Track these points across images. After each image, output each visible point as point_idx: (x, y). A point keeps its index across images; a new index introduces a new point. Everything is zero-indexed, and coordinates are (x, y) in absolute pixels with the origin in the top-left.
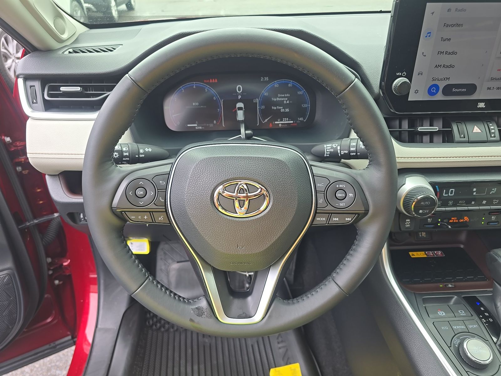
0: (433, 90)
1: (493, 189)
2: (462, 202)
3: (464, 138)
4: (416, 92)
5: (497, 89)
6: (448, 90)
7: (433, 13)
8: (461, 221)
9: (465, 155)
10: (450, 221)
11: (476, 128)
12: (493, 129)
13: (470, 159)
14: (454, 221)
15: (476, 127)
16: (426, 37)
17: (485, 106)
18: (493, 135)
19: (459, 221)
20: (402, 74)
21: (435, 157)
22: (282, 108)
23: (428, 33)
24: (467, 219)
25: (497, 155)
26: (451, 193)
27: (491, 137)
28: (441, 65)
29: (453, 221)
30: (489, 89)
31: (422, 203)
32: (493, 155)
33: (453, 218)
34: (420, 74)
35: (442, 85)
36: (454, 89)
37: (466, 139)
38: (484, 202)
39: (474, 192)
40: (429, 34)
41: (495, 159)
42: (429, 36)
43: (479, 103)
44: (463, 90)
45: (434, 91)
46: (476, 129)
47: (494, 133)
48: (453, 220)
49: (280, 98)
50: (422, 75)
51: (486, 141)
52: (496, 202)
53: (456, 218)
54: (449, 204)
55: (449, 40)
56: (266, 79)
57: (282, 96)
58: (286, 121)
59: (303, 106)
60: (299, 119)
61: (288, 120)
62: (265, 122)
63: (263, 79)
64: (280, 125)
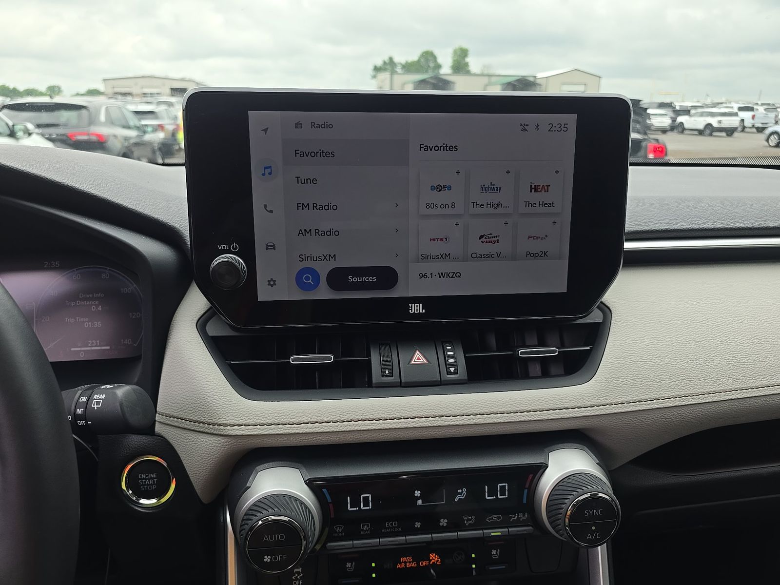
0: (307, 278)
1: (460, 491)
2: (392, 524)
3: (392, 376)
4: (272, 283)
5: (440, 277)
6: (338, 279)
7: (266, 130)
8: (424, 564)
9: (383, 416)
10: (399, 566)
11: (418, 354)
12: (451, 357)
13: (394, 423)
14: (408, 565)
15: (418, 352)
16: (264, 175)
17: (424, 310)
18: (452, 369)
19: (418, 564)
20: (229, 247)
21: (315, 420)
22: (86, 319)
23: (266, 168)
24: (436, 559)
25: (453, 414)
26: (366, 503)
27: (449, 373)
28: (310, 230)
29: (406, 565)
30: (423, 276)
31: (267, 538)
32: (444, 414)
33: (403, 559)
34: (271, 247)
35: (323, 269)
36: (352, 278)
37: (395, 379)
38: (443, 522)
39: (418, 498)
40: (268, 171)
41: (449, 423)
42: (270, 174)
43: (410, 305)
44: (371, 279)
45: (310, 281)
46: (418, 358)
47: (454, 365)
48: (405, 563)
49: (84, 301)
50: (274, 249)
51: (436, 381)
52: (470, 522)
53: (410, 559)
54: (363, 530)
55: (314, 181)
56: (55, 264)
57: (88, 296)
58: (96, 346)
59: (133, 315)
60: (124, 341)
61: (98, 344)
62: (49, 347)
63: (48, 266)
64: (82, 354)
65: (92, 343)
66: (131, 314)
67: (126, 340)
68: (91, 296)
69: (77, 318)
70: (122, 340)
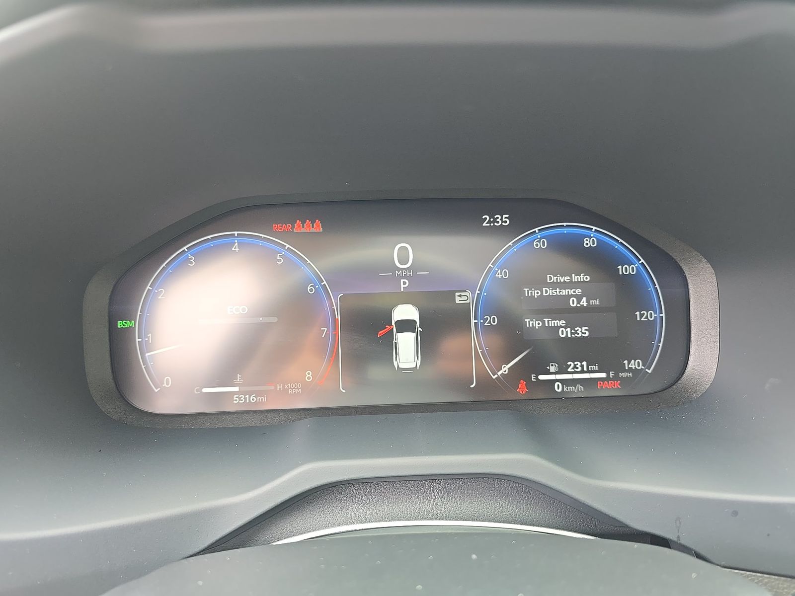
22: (562, 323)
49: (554, 288)
56: (501, 219)
57: (562, 281)
58: (582, 372)
59: (641, 316)
60: (629, 364)
61: (585, 369)
62: (499, 373)
63: (489, 222)
64: (558, 386)
65: (575, 367)
66: (638, 313)
67: (633, 361)
68: (567, 279)
69: (546, 320)
70: (626, 362)
